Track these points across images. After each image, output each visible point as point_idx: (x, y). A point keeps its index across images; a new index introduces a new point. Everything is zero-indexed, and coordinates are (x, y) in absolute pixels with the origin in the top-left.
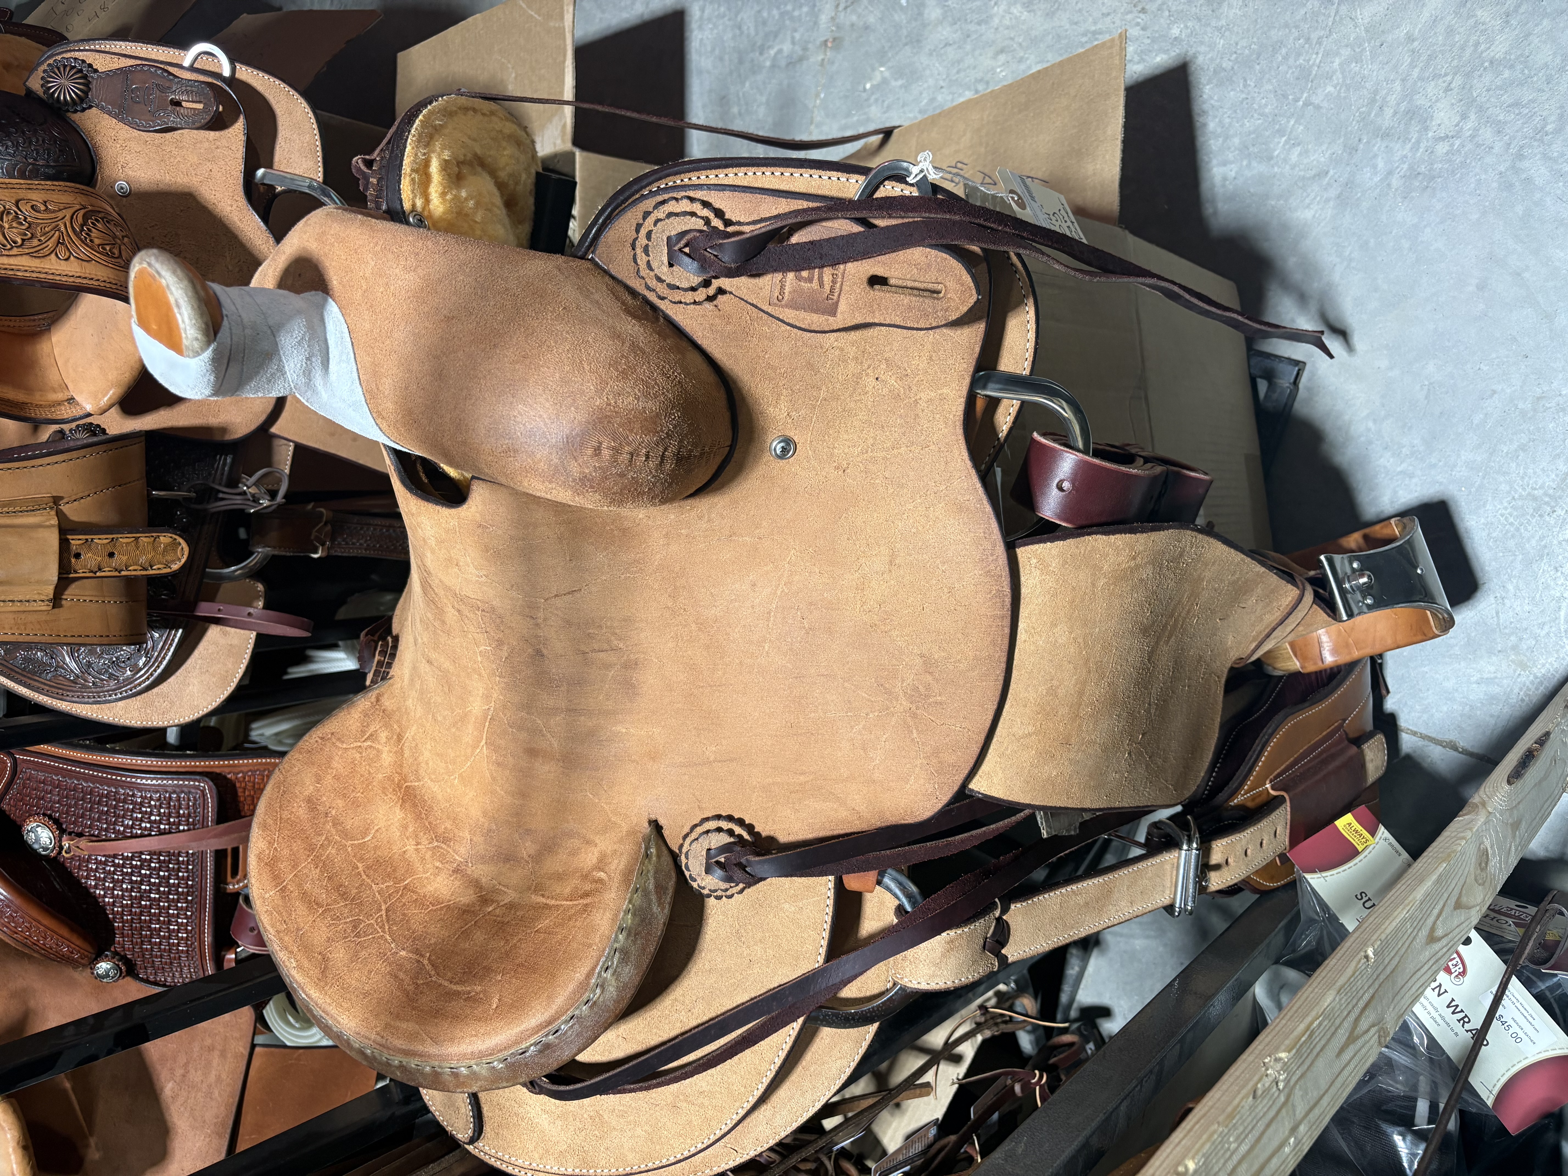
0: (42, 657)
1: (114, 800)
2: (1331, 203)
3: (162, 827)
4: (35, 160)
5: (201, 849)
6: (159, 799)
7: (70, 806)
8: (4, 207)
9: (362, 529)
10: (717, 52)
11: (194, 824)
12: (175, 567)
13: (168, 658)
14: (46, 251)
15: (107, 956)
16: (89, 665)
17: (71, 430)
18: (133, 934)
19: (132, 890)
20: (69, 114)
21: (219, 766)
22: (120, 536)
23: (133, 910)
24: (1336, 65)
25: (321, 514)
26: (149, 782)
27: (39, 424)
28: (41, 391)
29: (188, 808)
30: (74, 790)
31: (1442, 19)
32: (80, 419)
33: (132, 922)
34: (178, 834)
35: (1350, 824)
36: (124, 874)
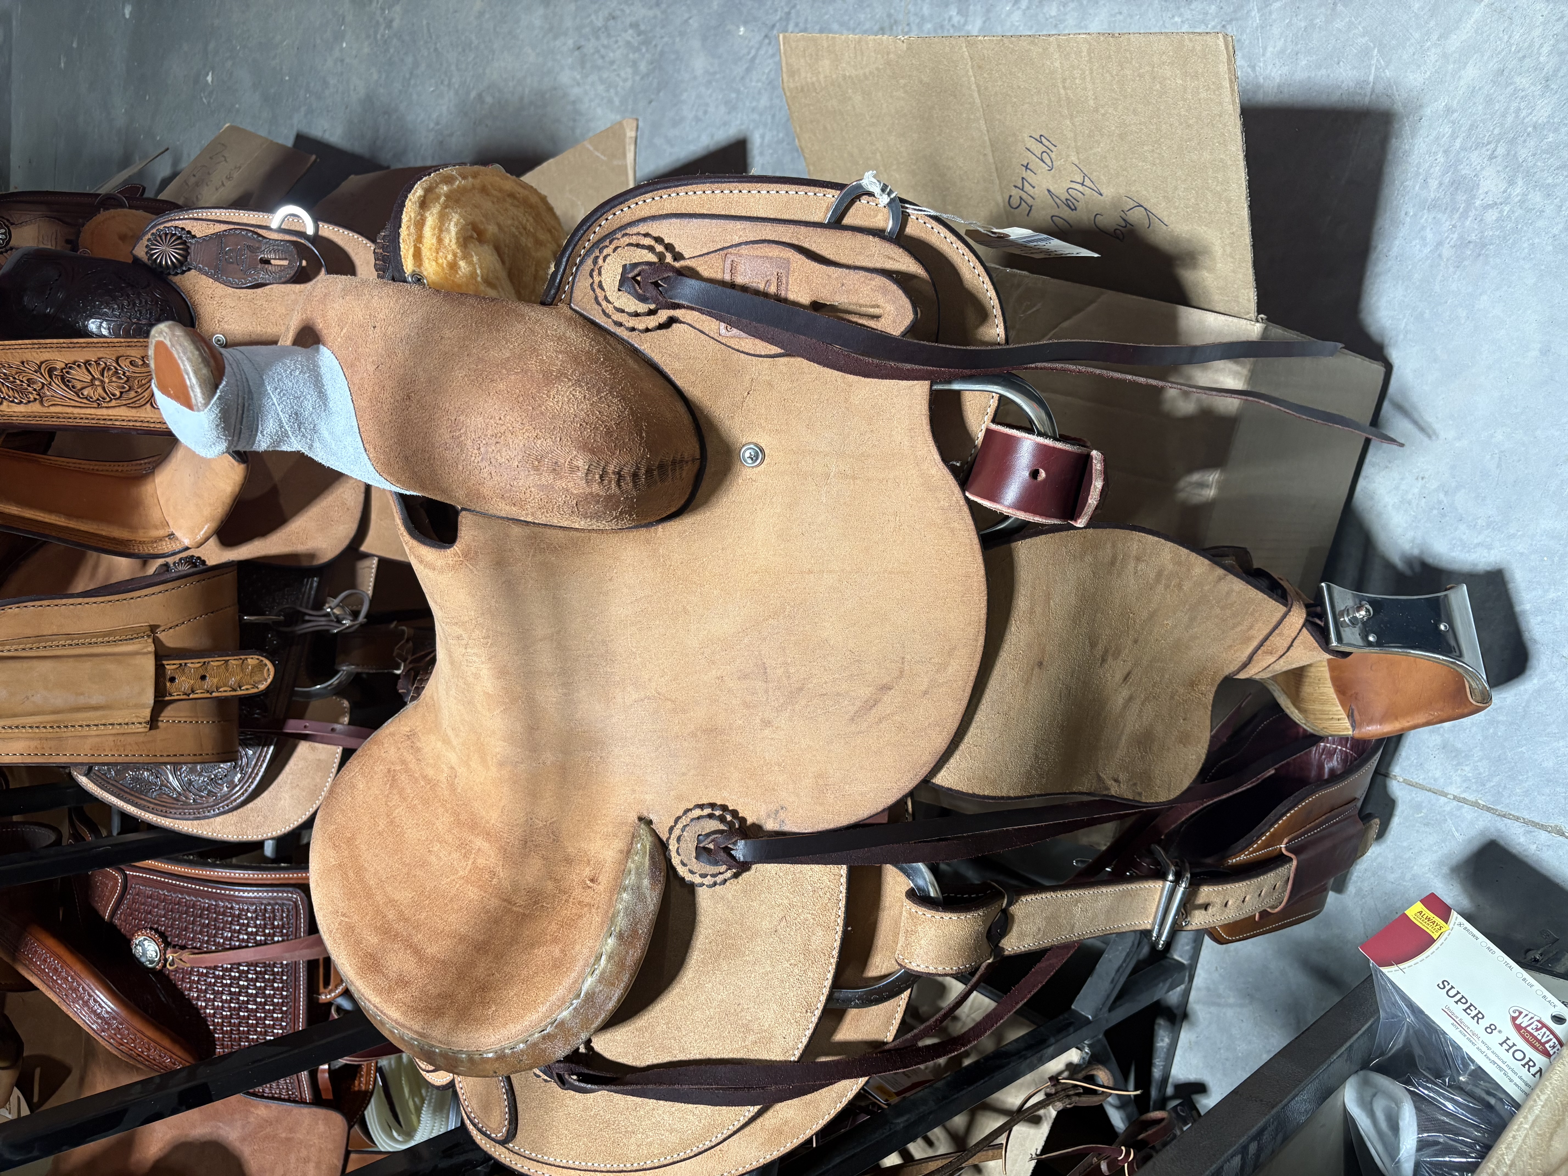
0: (148, 776)
1: (215, 913)
3: (258, 938)
4: (139, 319)
5: (294, 960)
6: (255, 911)
7: (175, 920)
8: (105, 364)
11: (287, 935)
12: (262, 687)
13: (261, 774)
14: (142, 402)
16: (190, 782)
17: (174, 563)
19: (231, 1001)
20: (171, 277)
22: (210, 659)
23: (233, 1021)
25: (403, 632)
26: (251, 894)
27: (145, 559)
28: (144, 528)
29: (282, 919)
30: (178, 904)
31: (1480, 89)
32: (180, 552)
33: (232, 1033)
34: (273, 946)
35: (1420, 913)
36: (223, 985)
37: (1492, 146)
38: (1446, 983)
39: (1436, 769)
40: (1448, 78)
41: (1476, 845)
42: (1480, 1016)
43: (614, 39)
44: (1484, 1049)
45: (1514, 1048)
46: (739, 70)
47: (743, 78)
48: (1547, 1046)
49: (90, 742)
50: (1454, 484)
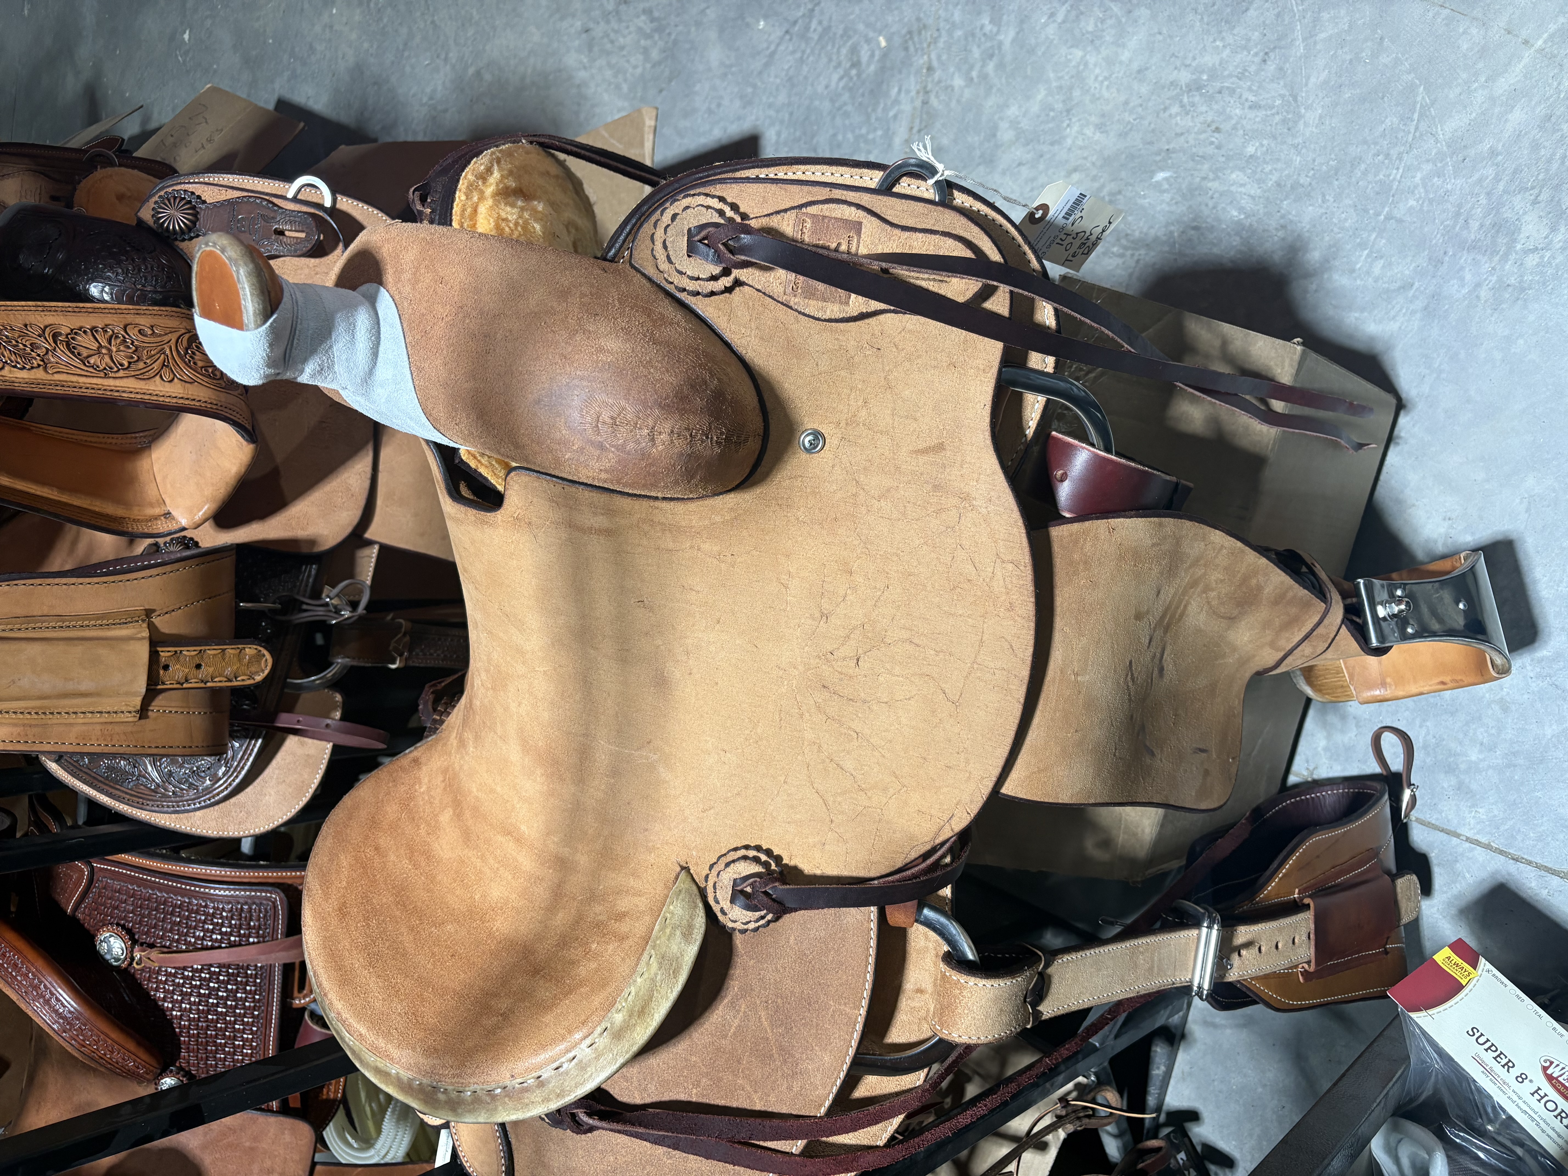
0: (125, 766)
1: (187, 910)
2: (1418, 315)
3: (232, 939)
4: (143, 286)
5: (269, 963)
6: (231, 910)
7: (143, 916)
8: (113, 331)
9: (439, 639)
11: (264, 937)
12: (259, 678)
13: (246, 768)
14: (151, 373)
15: (171, 1071)
16: (170, 774)
17: (165, 543)
18: (198, 1049)
19: (199, 1004)
20: (177, 243)
21: (291, 877)
22: (207, 648)
23: (200, 1024)
24: (1417, 179)
25: (401, 625)
26: (222, 892)
27: (135, 538)
28: (139, 506)
29: (259, 920)
30: (148, 900)
31: (1526, 134)
32: (175, 532)
33: (198, 1037)
34: (248, 947)
35: (1449, 958)
36: (192, 987)
37: (1536, 191)
38: (1475, 1030)
39: (1450, 810)
40: (1494, 121)
41: (1486, 887)
42: (1510, 1064)
43: (624, 24)
44: (1515, 1098)
45: (1546, 1099)
46: (757, 64)
47: (760, 73)
49: (76, 730)
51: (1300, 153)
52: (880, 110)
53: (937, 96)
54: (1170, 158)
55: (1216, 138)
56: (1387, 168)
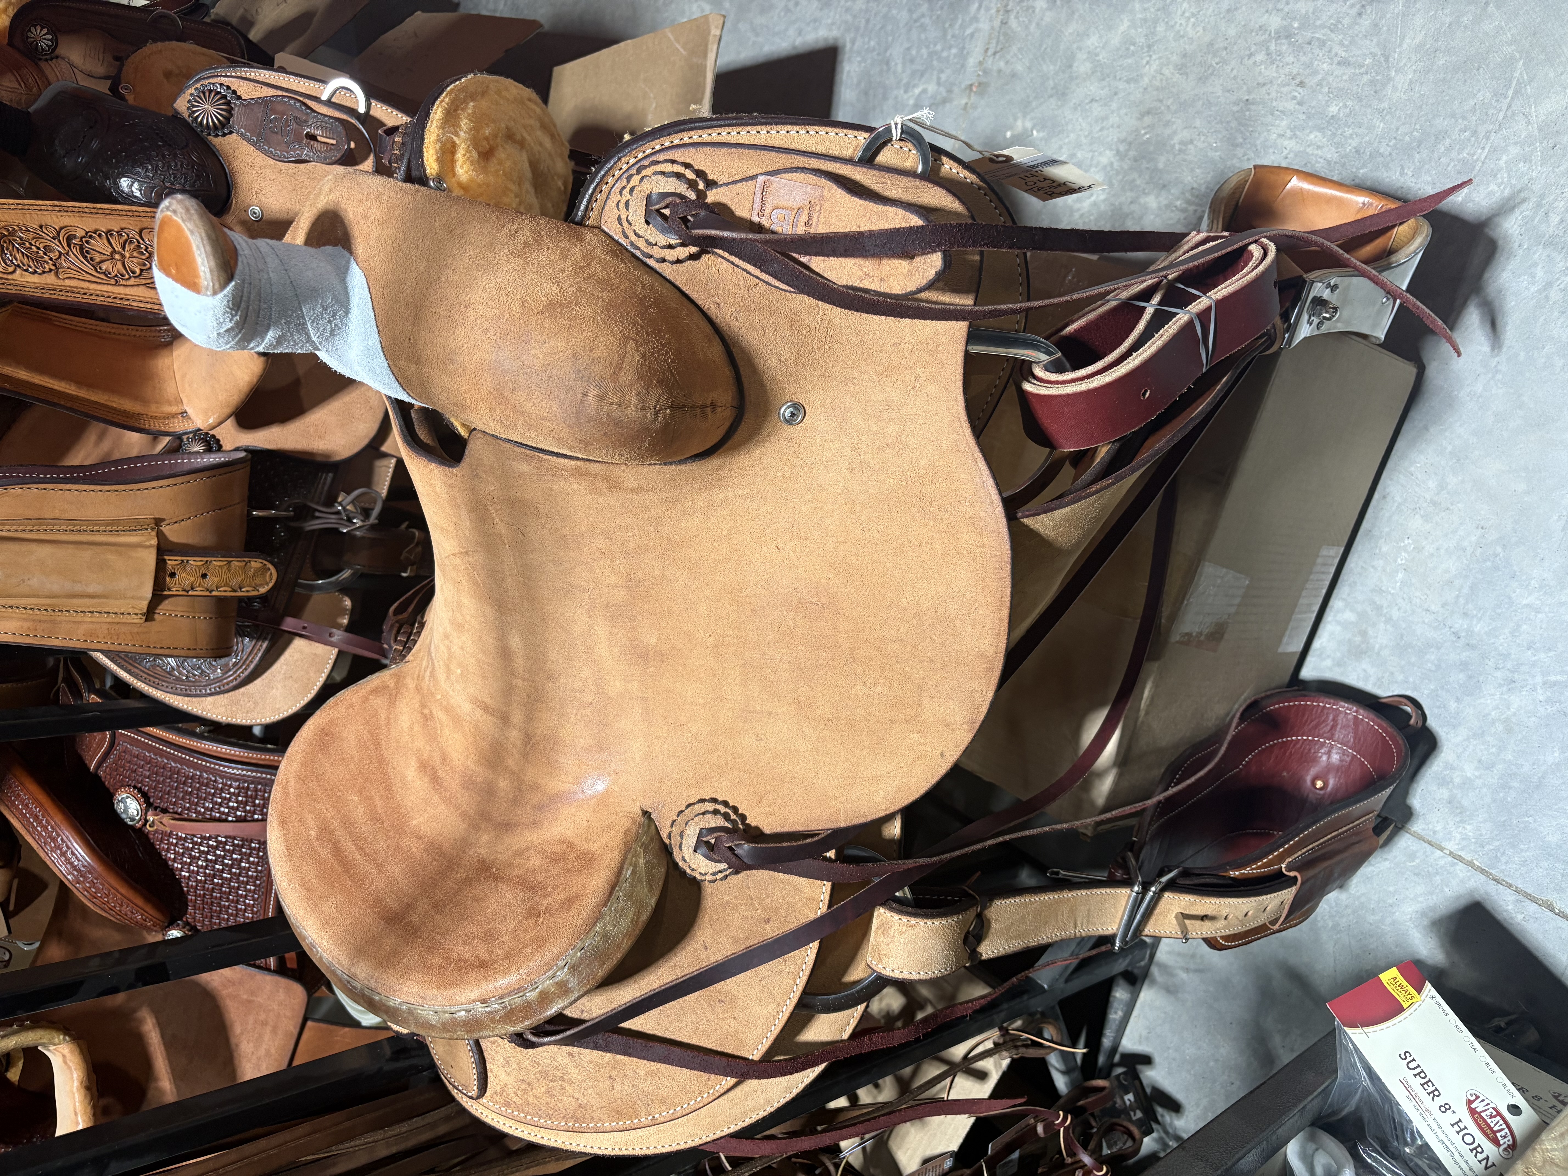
1: (198, 783)
3: (240, 814)
4: (172, 184)
6: (238, 788)
7: (158, 782)
8: (128, 235)
10: (863, 85)
12: (263, 590)
13: (255, 662)
15: (178, 925)
18: (204, 907)
19: (206, 868)
20: (210, 138)
22: (213, 559)
23: (206, 886)
24: (1502, 163)
25: (413, 536)
26: (231, 770)
27: (156, 435)
28: (157, 403)
30: (163, 768)
32: (193, 430)
33: (204, 897)
34: (254, 823)
35: (1395, 979)
36: (201, 852)
38: (1408, 1055)
39: (1438, 822)
41: (1463, 902)
42: (1436, 1093)
44: (1435, 1126)
45: (1465, 1131)
48: (1498, 1135)
49: (84, 628)
50: (1514, 540)
51: (1384, 119)
52: (957, 26)
53: (1017, 17)
54: (1249, 110)
55: (1299, 93)
56: (1473, 146)
